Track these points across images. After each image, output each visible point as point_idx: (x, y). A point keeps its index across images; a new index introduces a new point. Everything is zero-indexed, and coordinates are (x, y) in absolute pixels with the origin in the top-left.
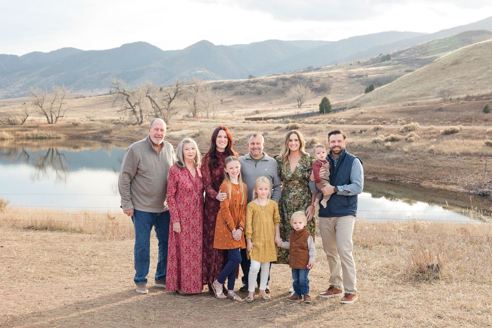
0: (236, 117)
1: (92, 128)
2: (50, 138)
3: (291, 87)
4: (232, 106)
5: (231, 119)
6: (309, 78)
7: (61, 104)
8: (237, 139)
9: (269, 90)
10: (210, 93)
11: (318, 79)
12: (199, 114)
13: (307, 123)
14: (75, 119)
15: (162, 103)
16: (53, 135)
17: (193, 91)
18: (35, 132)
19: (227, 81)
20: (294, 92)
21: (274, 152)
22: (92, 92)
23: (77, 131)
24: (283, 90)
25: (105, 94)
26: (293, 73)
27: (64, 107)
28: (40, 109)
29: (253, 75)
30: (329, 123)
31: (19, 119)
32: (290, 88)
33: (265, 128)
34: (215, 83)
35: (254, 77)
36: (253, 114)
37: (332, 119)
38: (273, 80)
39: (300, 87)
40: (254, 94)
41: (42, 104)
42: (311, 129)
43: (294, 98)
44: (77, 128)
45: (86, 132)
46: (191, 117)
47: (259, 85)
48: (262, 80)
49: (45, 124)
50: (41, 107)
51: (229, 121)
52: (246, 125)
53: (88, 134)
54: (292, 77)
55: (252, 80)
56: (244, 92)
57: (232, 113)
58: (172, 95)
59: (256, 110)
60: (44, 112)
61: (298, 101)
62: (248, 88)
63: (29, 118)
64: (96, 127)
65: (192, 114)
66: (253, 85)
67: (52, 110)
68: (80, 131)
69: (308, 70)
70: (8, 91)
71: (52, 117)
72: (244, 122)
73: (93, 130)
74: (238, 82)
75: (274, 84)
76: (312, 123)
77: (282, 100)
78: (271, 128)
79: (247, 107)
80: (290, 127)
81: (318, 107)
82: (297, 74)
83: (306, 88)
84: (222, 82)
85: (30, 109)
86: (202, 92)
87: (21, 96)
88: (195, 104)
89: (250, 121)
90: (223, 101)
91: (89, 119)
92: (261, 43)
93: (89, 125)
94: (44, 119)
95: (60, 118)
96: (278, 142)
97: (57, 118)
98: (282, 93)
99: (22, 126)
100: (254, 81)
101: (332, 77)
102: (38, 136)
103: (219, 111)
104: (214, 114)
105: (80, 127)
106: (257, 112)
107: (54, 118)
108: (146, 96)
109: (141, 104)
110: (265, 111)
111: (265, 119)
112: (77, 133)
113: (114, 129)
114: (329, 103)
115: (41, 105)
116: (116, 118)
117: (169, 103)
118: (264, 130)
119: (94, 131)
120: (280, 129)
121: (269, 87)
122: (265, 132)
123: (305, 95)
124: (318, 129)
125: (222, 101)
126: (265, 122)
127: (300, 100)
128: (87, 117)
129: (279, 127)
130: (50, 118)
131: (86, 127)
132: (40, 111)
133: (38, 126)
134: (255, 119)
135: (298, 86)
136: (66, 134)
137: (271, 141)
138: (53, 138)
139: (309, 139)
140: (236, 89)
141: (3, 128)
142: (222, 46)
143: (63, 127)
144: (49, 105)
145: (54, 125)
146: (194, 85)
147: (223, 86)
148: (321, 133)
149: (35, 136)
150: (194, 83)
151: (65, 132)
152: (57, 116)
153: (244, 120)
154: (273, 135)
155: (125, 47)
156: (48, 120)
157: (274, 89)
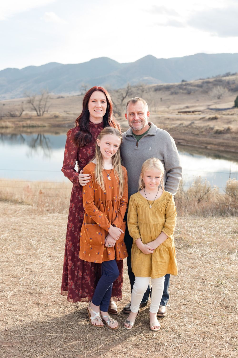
0: (172, 111)
1: (67, 120)
2: (39, 126)
3: (213, 88)
4: (169, 103)
5: (168, 112)
6: (227, 81)
8: (171, 127)
9: (197, 91)
10: (152, 93)
13: (224, 115)
14: (56, 112)
15: (117, 101)
16: (41, 124)
17: (140, 92)
18: (29, 122)
19: (165, 84)
20: (215, 92)
22: (70, 93)
23: (57, 121)
25: (79, 95)
26: (215, 78)
27: (48, 104)
29: (185, 79)
31: (18, 113)
34: (157, 86)
35: (186, 81)
36: (184, 108)
38: (200, 83)
39: (220, 88)
40: (186, 94)
41: (33, 102)
42: (228, 119)
44: (57, 119)
45: (63, 122)
47: (189, 87)
49: (35, 116)
50: (33, 104)
51: (166, 114)
52: (179, 116)
53: (64, 124)
54: (214, 81)
55: (184, 83)
56: (178, 93)
57: (168, 108)
58: (124, 95)
59: (186, 105)
60: (35, 108)
61: (218, 98)
62: (181, 89)
63: (24, 113)
66: (185, 87)
67: (40, 106)
68: (59, 121)
69: (226, 75)
70: (13, 94)
71: (40, 111)
72: (177, 114)
73: (69, 120)
74: (174, 85)
75: (200, 86)
76: (228, 114)
77: (206, 98)
78: (197, 119)
79: (179, 104)
80: (211, 118)
81: (234, 103)
82: (218, 78)
83: (224, 88)
85: (25, 106)
86: (146, 92)
87: (21, 97)
89: (181, 114)
90: (163, 99)
91: (66, 113)
92: (192, 56)
94: (34, 113)
95: (45, 113)
96: (202, 129)
97: (43, 112)
98: (206, 92)
99: (20, 118)
102: (31, 125)
103: (159, 106)
104: (155, 109)
105: (59, 118)
106: (187, 107)
107: (41, 112)
110: (193, 107)
111: (193, 112)
112: (57, 123)
117: (122, 100)
118: (192, 120)
119: (69, 122)
120: (204, 119)
121: (197, 88)
122: (193, 121)
123: (224, 94)
124: (233, 119)
125: (161, 99)
126: (193, 114)
128: (64, 112)
129: (203, 118)
130: (38, 112)
131: (64, 118)
132: (32, 107)
133: (30, 118)
134: (185, 112)
135: (218, 87)
136: (49, 123)
137: (196, 128)
138: (41, 127)
139: (226, 126)
140: (173, 90)
141: (7, 119)
142: (162, 59)
143: (48, 119)
144: (38, 103)
145: (41, 117)
146: (141, 88)
147: (162, 88)
148: (236, 122)
149: (28, 125)
150: (141, 86)
151: (49, 122)
152: (43, 110)
153: (177, 113)
154: (198, 124)
155: (93, 61)
156: (37, 114)
157: (201, 89)
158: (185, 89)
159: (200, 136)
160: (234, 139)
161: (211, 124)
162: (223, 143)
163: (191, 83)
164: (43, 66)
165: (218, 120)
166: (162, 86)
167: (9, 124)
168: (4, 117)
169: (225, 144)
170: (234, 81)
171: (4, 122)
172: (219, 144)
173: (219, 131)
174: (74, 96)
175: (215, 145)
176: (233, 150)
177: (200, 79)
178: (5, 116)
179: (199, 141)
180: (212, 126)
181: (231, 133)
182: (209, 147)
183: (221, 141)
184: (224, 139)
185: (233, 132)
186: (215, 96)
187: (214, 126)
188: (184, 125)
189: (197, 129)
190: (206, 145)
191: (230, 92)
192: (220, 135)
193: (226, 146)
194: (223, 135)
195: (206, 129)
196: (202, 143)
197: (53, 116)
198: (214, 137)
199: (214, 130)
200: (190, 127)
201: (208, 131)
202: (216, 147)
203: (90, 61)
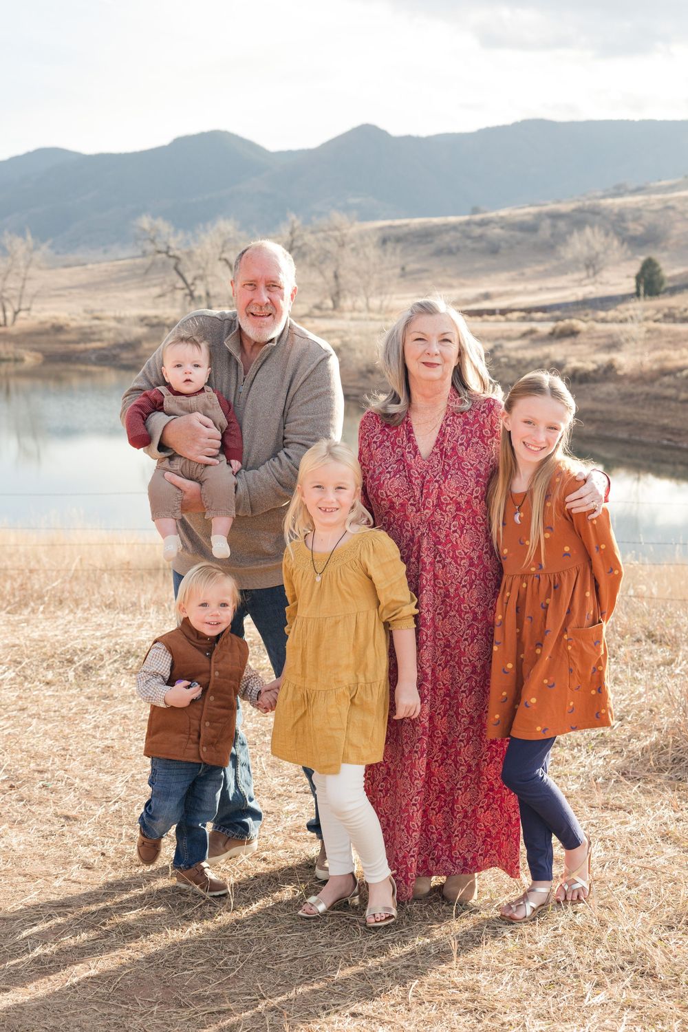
1: (96, 337)
3: (571, 233)
4: (428, 283)
6: (616, 210)
9: (518, 243)
10: (372, 252)
11: (637, 213)
12: (346, 303)
13: (604, 321)
14: (56, 314)
16: (7, 353)
17: (331, 246)
19: (416, 222)
20: (578, 246)
22: (105, 252)
23: (62, 342)
24: (552, 242)
25: (133, 257)
26: (578, 201)
27: (31, 287)
29: (482, 206)
30: (655, 321)
32: (568, 237)
33: (499, 334)
34: (391, 227)
35: (485, 212)
36: (476, 300)
37: (666, 311)
38: (527, 218)
39: (593, 232)
40: (482, 252)
42: (610, 336)
43: (576, 261)
44: (63, 337)
45: (82, 346)
46: (327, 309)
47: (495, 232)
48: (502, 218)
53: (86, 351)
54: (574, 210)
55: (478, 217)
56: (458, 249)
59: (482, 290)
61: (587, 267)
62: (469, 237)
64: (106, 335)
65: (329, 303)
66: (477, 231)
68: (68, 342)
69: (615, 191)
71: (4, 310)
73: (99, 340)
74: (445, 225)
75: (529, 228)
76: (614, 321)
77: (547, 266)
78: (513, 334)
79: (463, 285)
80: (558, 330)
81: (633, 282)
82: (587, 203)
83: (607, 235)
84: (407, 225)
86: (353, 249)
88: (336, 277)
90: (408, 269)
91: (89, 316)
92: (504, 127)
93: (88, 330)
95: (22, 314)
96: (525, 366)
97: (16, 313)
98: (549, 248)
100: (483, 220)
101: (672, 208)
103: (393, 293)
104: (382, 302)
105: (68, 332)
106: (487, 296)
107: (9, 314)
108: (220, 259)
109: (210, 279)
110: (504, 294)
111: (503, 312)
112: (61, 349)
113: (147, 338)
114: (660, 270)
116: (150, 312)
118: (497, 339)
119: (98, 344)
120: (534, 336)
121: (519, 235)
122: (498, 343)
123: (605, 253)
124: (626, 336)
125: (403, 269)
126: (502, 318)
127: (592, 265)
128: (85, 311)
129: (532, 332)
131: (85, 334)
134: (479, 313)
135: (588, 231)
136: (37, 351)
137: (507, 365)
138: (7, 360)
139: (603, 358)
140: (440, 241)
142: (409, 138)
143: (31, 334)
145: (8, 329)
147: (406, 235)
148: (633, 344)
150: (337, 229)
151: (36, 346)
152: (16, 308)
154: (516, 350)
155: (181, 144)
157: (530, 239)
160: (627, 398)
161: (558, 351)
162: (593, 412)
165: (580, 339)
166: (406, 228)
169: (598, 416)
170: (639, 210)
173: (581, 372)
176: (623, 435)
177: (531, 206)
180: (559, 358)
181: (619, 379)
183: (586, 404)
184: (595, 399)
185: (625, 376)
187: (566, 356)
189: (512, 367)
191: (625, 247)
192: (584, 386)
193: (602, 421)
194: (592, 386)
197: (48, 326)
199: (564, 371)
203: (170, 145)
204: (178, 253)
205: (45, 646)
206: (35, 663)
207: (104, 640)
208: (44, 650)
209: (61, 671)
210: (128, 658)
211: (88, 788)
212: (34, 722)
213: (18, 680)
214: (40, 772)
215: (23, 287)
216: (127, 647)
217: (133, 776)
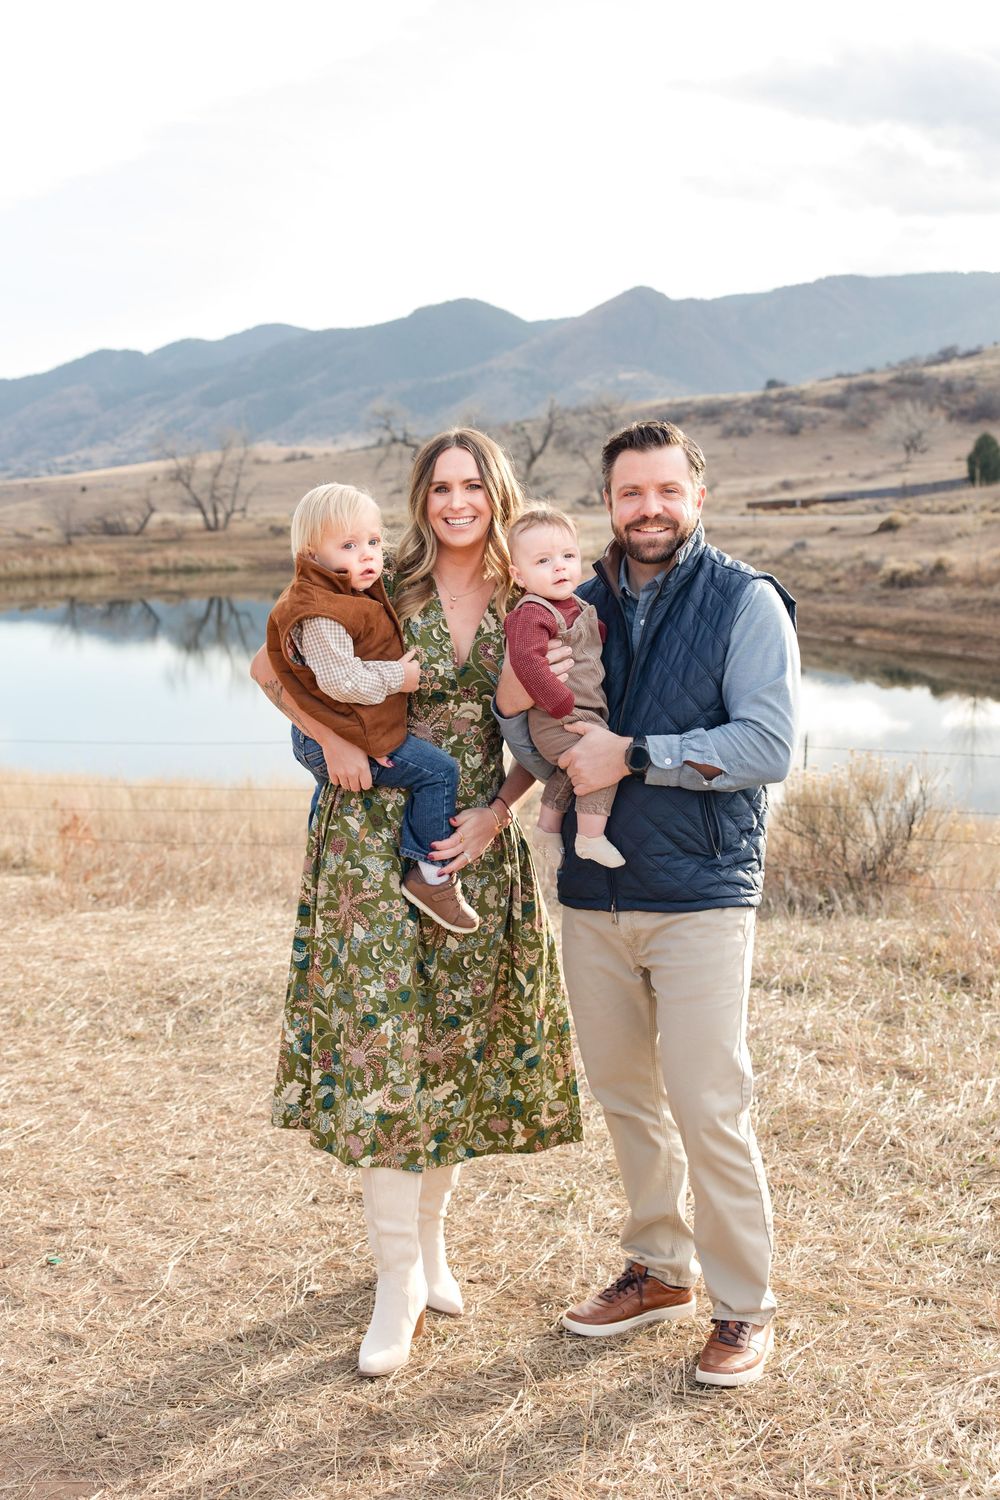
0: (724, 501)
2: (211, 570)
3: (886, 409)
6: (942, 380)
7: (238, 476)
9: (823, 421)
11: (970, 384)
13: (927, 511)
14: (276, 515)
16: (219, 561)
18: (173, 555)
19: (700, 398)
20: (897, 423)
21: (822, 598)
22: (335, 442)
24: (864, 419)
26: (897, 369)
27: (247, 484)
28: (185, 491)
29: (779, 378)
30: (994, 511)
31: (131, 520)
32: (883, 412)
33: (802, 530)
34: (670, 405)
35: (783, 385)
36: (772, 491)
38: (836, 392)
39: (915, 407)
40: (780, 433)
41: (189, 478)
42: (937, 529)
44: (282, 541)
47: (795, 408)
49: (198, 530)
50: (187, 486)
52: (748, 521)
54: (893, 381)
55: (774, 393)
56: (750, 430)
58: (537, 444)
59: (780, 478)
60: (195, 498)
61: (908, 448)
62: (763, 416)
63: (156, 518)
65: (596, 496)
66: (776, 407)
67: (217, 493)
69: (941, 357)
70: (119, 446)
71: (215, 512)
72: (743, 515)
74: (734, 401)
75: (838, 403)
76: (941, 511)
77: (860, 448)
78: (820, 529)
79: (757, 473)
81: (965, 466)
82: (909, 371)
83: (931, 410)
85: (157, 493)
87: (149, 459)
89: (759, 511)
92: (806, 286)
94: (195, 518)
95: (236, 516)
96: (834, 568)
97: (228, 515)
98: (858, 425)
99: (140, 538)
100: (780, 395)
102: (182, 563)
106: (786, 486)
107: (221, 516)
110: (808, 483)
111: (806, 504)
112: (281, 556)
115: (186, 481)
117: (529, 465)
118: (798, 535)
120: (841, 532)
121: (824, 412)
122: (799, 540)
123: (929, 431)
124: (957, 529)
126: (805, 511)
127: (913, 446)
129: (839, 527)
130: (210, 516)
132: (187, 496)
133: (179, 537)
134: (776, 505)
135: (908, 405)
136: (252, 558)
137: (811, 568)
138: (219, 570)
139: (929, 557)
140: (729, 421)
141: (89, 543)
142: (691, 302)
143: (245, 538)
144: (208, 479)
145: (220, 534)
146: (605, 415)
147: (689, 414)
148: (967, 539)
149: (171, 565)
150: (606, 409)
151: (251, 553)
152: (229, 509)
153: (744, 509)
154: (822, 549)
155: (423, 315)
156: (206, 520)
157: (840, 416)
158: (779, 415)
159: (828, 596)
160: (959, 605)
161: (873, 549)
162: (918, 623)
163: (803, 392)
164: (232, 340)
165: (900, 534)
166: (689, 404)
167: (96, 562)
168: (78, 534)
169: (924, 627)
170: (971, 378)
171: (82, 553)
172: (901, 628)
173: (903, 574)
174: (349, 451)
175: (886, 629)
176: (955, 650)
177: (840, 376)
178: (83, 530)
179: (823, 616)
180: (873, 558)
181: (950, 582)
182: (861, 638)
183: (909, 613)
184: (920, 607)
185: (956, 579)
186: (893, 442)
187: (883, 556)
188: (765, 556)
189: (818, 569)
190: (850, 632)
191: (954, 423)
192: (905, 592)
193: (930, 634)
194: (916, 590)
195: (852, 570)
196: (834, 623)
197: (266, 528)
198: (880, 598)
199: (881, 573)
200: (787, 561)
201: (859, 578)
202: (890, 637)
203: (411, 316)
204: (416, 441)
205: (141, 977)
206: (121, 1004)
207: (230, 966)
208: (139, 983)
209: (157, 1016)
210: (258, 997)
211: (119, 1269)
212: (86, 1115)
213: (91, 1033)
214: (54, 1231)
215: (237, 484)
216: (258, 977)
217: (200, 1242)
